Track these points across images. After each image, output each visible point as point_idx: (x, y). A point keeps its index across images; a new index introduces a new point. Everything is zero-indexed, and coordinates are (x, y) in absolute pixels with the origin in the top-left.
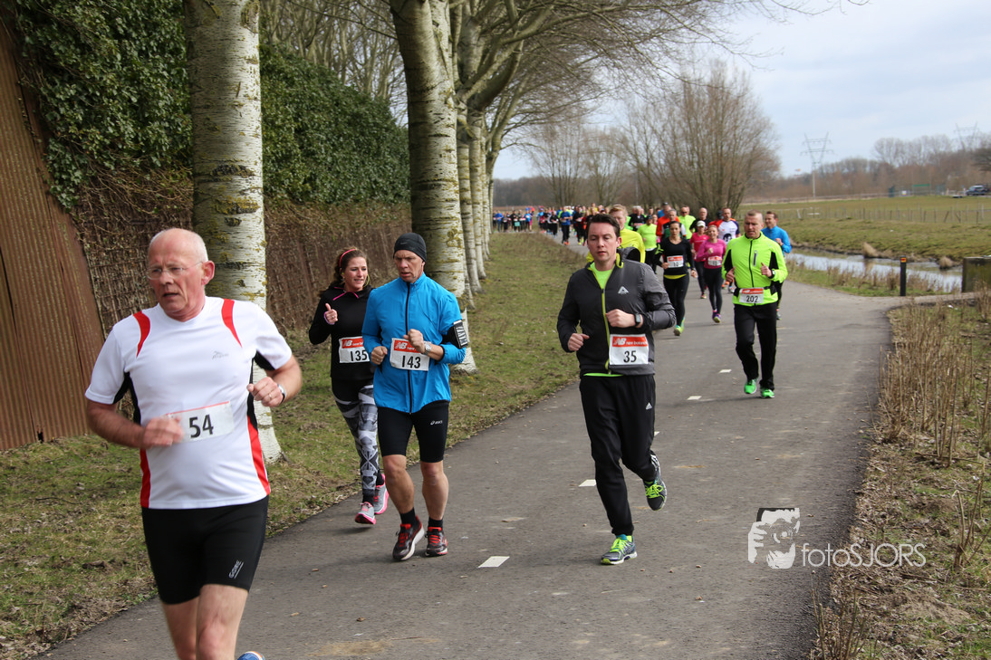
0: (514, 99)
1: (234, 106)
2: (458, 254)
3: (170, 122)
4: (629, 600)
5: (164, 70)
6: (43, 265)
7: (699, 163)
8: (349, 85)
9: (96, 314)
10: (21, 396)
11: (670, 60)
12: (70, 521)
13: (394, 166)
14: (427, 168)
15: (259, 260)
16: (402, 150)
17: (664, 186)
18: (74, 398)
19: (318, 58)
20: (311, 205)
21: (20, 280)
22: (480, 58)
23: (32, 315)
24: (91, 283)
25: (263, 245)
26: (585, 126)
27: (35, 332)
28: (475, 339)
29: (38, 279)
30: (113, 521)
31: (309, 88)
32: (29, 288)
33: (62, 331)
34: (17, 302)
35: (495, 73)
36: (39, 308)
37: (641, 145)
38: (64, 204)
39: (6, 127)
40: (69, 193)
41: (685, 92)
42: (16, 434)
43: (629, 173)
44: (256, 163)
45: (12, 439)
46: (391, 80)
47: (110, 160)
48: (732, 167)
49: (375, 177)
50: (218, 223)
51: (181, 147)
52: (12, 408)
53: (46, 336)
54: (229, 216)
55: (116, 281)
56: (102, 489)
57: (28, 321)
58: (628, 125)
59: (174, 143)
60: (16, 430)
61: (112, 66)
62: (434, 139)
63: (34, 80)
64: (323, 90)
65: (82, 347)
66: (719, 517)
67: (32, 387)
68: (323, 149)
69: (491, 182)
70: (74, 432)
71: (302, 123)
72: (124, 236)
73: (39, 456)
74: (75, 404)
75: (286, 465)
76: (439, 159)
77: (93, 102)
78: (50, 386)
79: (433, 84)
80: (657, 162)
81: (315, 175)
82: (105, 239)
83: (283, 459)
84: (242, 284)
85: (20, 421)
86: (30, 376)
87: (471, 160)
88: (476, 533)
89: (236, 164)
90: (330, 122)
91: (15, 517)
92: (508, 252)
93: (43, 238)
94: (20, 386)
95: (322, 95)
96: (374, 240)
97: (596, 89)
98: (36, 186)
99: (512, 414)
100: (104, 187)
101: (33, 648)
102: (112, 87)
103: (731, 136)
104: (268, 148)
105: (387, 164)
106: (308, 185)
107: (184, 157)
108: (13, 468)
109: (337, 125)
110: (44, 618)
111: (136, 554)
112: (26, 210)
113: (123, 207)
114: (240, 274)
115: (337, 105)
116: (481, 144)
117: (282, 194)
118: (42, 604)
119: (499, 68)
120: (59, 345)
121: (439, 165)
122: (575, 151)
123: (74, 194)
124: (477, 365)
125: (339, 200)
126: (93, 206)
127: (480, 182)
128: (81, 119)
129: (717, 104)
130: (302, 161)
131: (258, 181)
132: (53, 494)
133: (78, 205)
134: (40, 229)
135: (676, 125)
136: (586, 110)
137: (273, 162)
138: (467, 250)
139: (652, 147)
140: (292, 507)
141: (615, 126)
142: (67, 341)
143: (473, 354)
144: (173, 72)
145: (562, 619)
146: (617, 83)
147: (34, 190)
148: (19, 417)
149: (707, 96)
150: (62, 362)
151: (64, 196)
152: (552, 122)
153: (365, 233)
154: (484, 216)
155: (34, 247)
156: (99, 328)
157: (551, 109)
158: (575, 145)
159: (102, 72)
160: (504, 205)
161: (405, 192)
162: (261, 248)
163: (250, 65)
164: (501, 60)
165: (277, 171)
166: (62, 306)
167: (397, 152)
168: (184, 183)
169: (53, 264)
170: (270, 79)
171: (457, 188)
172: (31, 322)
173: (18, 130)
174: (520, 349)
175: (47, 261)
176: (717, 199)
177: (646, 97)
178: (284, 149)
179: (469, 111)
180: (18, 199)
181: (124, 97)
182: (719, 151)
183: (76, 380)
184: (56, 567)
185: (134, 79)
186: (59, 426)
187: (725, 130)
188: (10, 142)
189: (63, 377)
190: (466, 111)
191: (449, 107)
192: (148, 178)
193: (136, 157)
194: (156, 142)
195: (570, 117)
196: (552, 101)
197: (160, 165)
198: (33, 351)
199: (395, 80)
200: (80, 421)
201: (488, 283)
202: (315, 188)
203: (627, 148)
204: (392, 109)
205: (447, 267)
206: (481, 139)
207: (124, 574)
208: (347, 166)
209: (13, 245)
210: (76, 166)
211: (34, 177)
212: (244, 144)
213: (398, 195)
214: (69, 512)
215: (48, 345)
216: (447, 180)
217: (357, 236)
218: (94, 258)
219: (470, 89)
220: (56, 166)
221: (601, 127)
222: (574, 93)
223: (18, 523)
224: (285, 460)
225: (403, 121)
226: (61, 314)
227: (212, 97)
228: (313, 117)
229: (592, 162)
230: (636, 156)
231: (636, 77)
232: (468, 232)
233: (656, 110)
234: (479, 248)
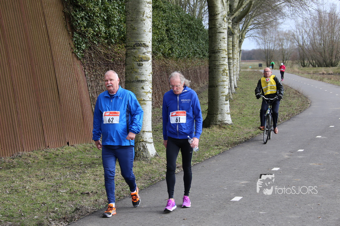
0: (250, 19)
1: (142, 20)
2: (226, 79)
3: (118, 26)
4: (290, 217)
5: (117, 6)
6: (70, 80)
7: (323, 44)
8: (187, 13)
9: (89, 98)
10: (61, 128)
11: (313, 3)
12: (77, 176)
13: (203, 44)
14: (215, 45)
15: (149, 79)
16: (206, 38)
17: (309, 53)
18: (80, 129)
19: (176, 3)
20: (171, 59)
21: (62, 85)
22: (238, 3)
23: (66, 98)
24: (88, 86)
25: (151, 73)
26: (278, 29)
27: (67, 104)
28: (232, 111)
29: (68, 85)
30: (93, 177)
31: (172, 14)
32: (65, 88)
33: (76, 104)
34: (61, 93)
35: (244, 8)
36: (69, 96)
37: (300, 37)
38: (79, 57)
39: (58, 27)
40: (80, 52)
41: (319, 16)
42: (59, 142)
43: (295, 48)
44: (149, 42)
45: (58, 144)
46: (203, 11)
47: (96, 40)
48: (337, 46)
49: (196, 48)
50: (134, 65)
51: (122, 36)
52: (58, 133)
53: (71, 106)
54: (139, 62)
55: (97, 86)
56: (90, 164)
57: (64, 100)
58: (295, 29)
59: (120, 34)
60: (59, 141)
61: (98, 5)
62: (218, 34)
63: (69, 10)
64: (177, 15)
65: (84, 110)
66: (328, 185)
67: (65, 125)
68: (176, 37)
69: (241, 51)
70: (80, 142)
71: (168, 27)
72: (100, 69)
73: (67, 151)
74: (81, 132)
75: (158, 157)
76: (220, 42)
77: (90, 18)
78: (72, 125)
79: (219, 12)
80: (306, 44)
81: (173, 47)
82: (93, 70)
83: (156, 155)
84: (143, 88)
85: (61, 137)
86: (65, 121)
87: (233, 42)
88: (230, 187)
89: (142, 43)
90: (179, 27)
91: (57, 173)
92: (246, 78)
93: (70, 69)
94: (61, 124)
95: (177, 17)
96: (194, 72)
97: (283, 15)
98: (68, 50)
99: (245, 141)
100: (93, 50)
101: (62, 224)
102: (98, 13)
103: (337, 34)
104: (155, 37)
105: (200, 43)
106: (170, 51)
107: (123, 40)
108: (58, 155)
109: (182, 28)
110: (66, 212)
111: (101, 190)
112: (65, 59)
113: (100, 58)
114: (142, 84)
115: (182, 20)
116: (237, 36)
117: (160, 54)
118: (66, 207)
119: (245, 7)
120: (75, 109)
121: (220, 44)
122: (274, 39)
123: (82, 53)
124: (232, 121)
125: (182, 57)
126: (89, 58)
127: (236, 51)
128: (86, 25)
129: (332, 21)
130: (168, 42)
131: (150, 49)
132: (72, 165)
133: (83, 57)
134: (70, 66)
135: (315, 29)
136: (279, 23)
137: (157, 42)
138: (230, 77)
139: (305, 38)
140: (159, 174)
141: (290, 30)
142: (78, 108)
143: (231, 117)
144: (120, 7)
145: (263, 223)
146: (292, 12)
147: (68, 51)
148: (60, 136)
149: (328, 18)
150: (76, 116)
151: (79, 53)
152: (265, 28)
153: (191, 70)
154: (237, 64)
155: (67, 73)
156: (90, 104)
157: (265, 23)
158: (274, 37)
159: (94, 7)
160: (245, 60)
161: (207, 54)
162: (151, 75)
163: (148, 4)
164: (246, 3)
165: (158, 45)
166: (77, 95)
167: (204, 39)
168: (123, 49)
169: (74, 79)
170: (157, 10)
171: (227, 53)
172: (65, 101)
173: (62, 29)
174: (249, 116)
175: (72, 78)
176: (330, 58)
177: (303, 18)
178: (161, 37)
179: (233, 23)
180: (62, 55)
181: (102, 17)
182: (332, 40)
183: (81, 123)
184: (71, 193)
185: (106, 10)
186: (75, 140)
187: (335, 31)
188: (60, 33)
189: (76, 122)
190: (232, 23)
191: (225, 22)
192: (110, 47)
193: (105, 39)
194: (113, 34)
195: (272, 26)
196: (265, 20)
197: (114, 43)
198: (66, 112)
199: (205, 11)
200: (82, 138)
201: (238, 90)
202: (172, 52)
203: (295, 38)
204: (203, 22)
205: (222, 83)
206: (237, 34)
207: (96, 197)
208: (185, 44)
209: (60, 71)
210: (83, 43)
211: (68, 46)
212: (145, 35)
213: (204, 55)
214: (77, 172)
215: (71, 109)
216: (223, 50)
217: (188, 70)
218: (89, 77)
219: (233, 15)
220: (76, 42)
221: (285, 30)
222: (274, 16)
223: (59, 176)
224: (157, 156)
225: (207, 27)
226: (76, 98)
227: (134, 17)
228: (173, 25)
229: (280, 43)
230: (298, 41)
231: (299, 10)
232: (231, 70)
233: (307, 23)
234: (235, 76)
